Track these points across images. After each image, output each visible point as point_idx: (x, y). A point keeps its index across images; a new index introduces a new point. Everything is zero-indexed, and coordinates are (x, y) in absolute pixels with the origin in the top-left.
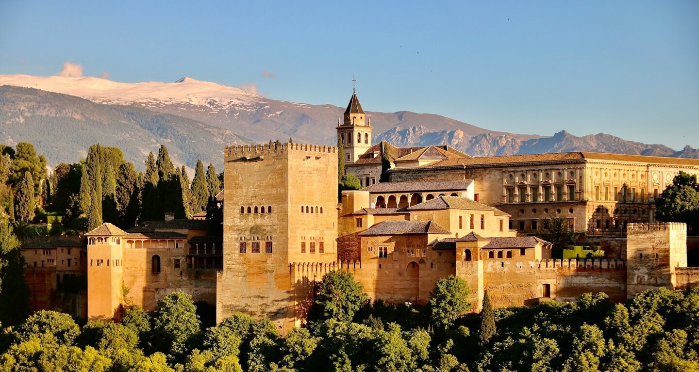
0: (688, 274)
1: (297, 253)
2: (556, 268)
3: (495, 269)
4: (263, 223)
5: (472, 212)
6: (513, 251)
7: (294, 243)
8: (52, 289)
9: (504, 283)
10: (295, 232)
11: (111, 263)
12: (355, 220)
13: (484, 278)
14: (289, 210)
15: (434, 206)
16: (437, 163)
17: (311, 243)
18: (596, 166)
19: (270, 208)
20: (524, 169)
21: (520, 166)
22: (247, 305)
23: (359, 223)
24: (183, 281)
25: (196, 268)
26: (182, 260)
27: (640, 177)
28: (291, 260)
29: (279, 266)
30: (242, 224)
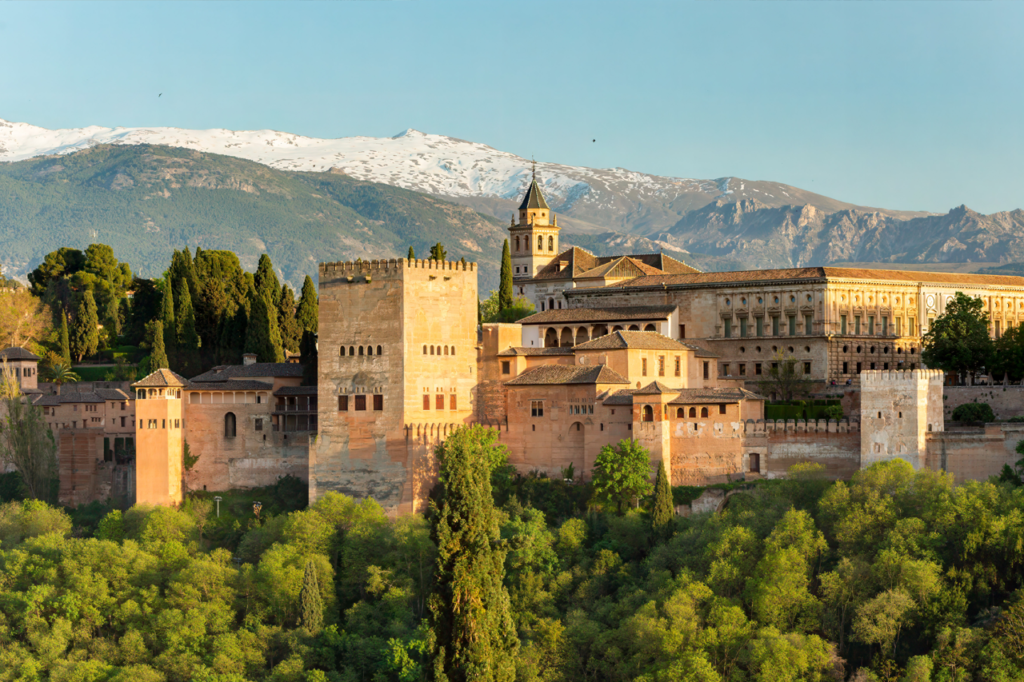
0: (943, 441)
1: (416, 411)
2: (768, 432)
3: (685, 433)
4: (370, 369)
5: (662, 353)
6: (710, 408)
7: (412, 396)
8: (97, 459)
9: (698, 452)
10: (414, 382)
11: (168, 424)
12: (500, 364)
13: (671, 444)
14: (406, 350)
15: (608, 344)
16: (630, 282)
17: (437, 396)
18: (842, 287)
19: (379, 348)
20: (744, 290)
21: (740, 287)
22: (349, 482)
23: (506, 368)
24: (267, 448)
25: (284, 430)
26: (266, 419)
27: (907, 302)
28: (407, 420)
29: (392, 429)
30: (343, 370)
